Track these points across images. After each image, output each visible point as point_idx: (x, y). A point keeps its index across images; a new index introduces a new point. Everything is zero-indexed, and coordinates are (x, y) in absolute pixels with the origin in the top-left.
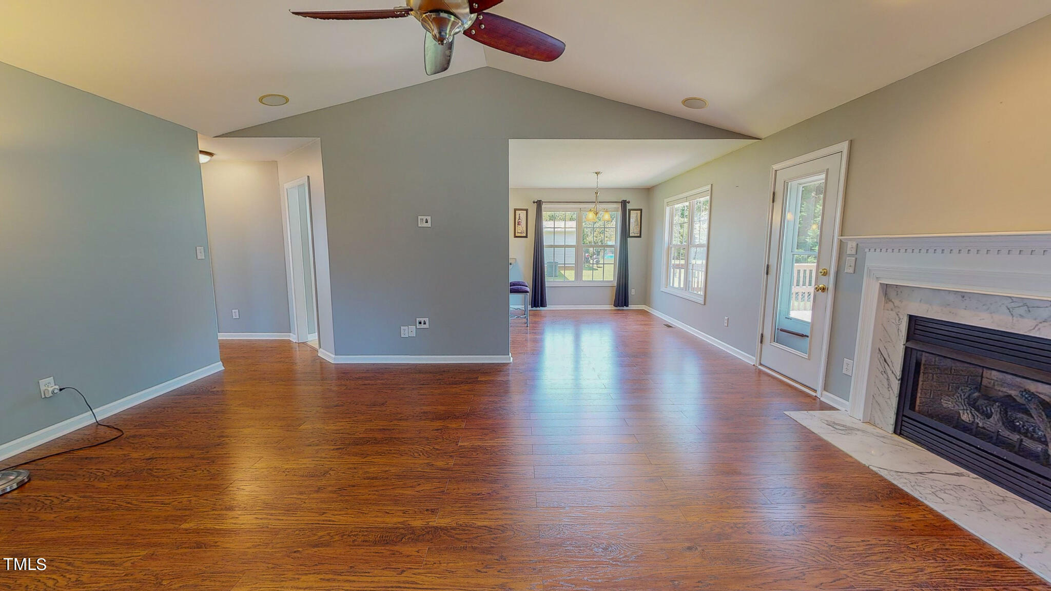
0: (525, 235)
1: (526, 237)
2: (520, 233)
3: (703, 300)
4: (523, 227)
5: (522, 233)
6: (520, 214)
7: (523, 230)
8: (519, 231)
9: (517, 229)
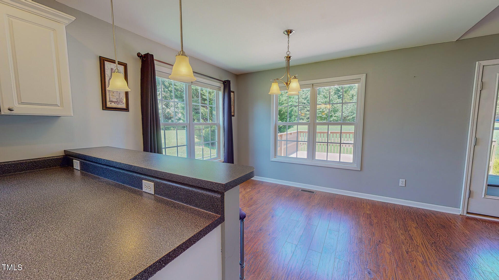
0: (124, 106)
1: (127, 109)
2: (115, 102)
3: (357, 167)
4: (120, 93)
5: (118, 103)
6: (113, 69)
7: (120, 98)
8: (112, 99)
9: (109, 94)
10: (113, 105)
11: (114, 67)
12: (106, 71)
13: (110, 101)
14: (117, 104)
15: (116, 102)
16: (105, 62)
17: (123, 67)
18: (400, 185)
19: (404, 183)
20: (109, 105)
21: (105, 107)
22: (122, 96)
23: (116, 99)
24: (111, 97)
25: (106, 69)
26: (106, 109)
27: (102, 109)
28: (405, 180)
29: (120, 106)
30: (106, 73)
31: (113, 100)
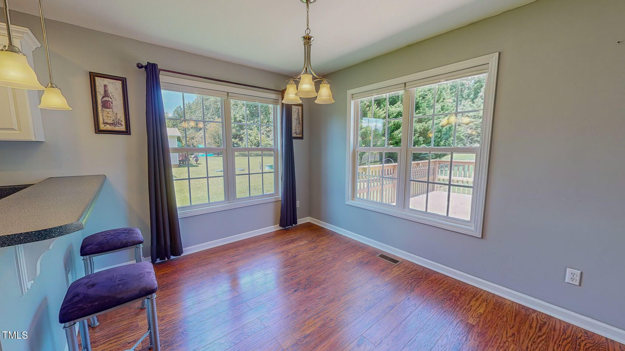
0: (123, 128)
1: (127, 132)
2: (110, 124)
3: (475, 230)
4: (116, 113)
5: (115, 125)
6: (106, 85)
7: (117, 119)
8: (106, 120)
9: (102, 115)
10: (108, 127)
11: (109, 83)
12: (97, 88)
13: (104, 123)
14: (113, 126)
15: (112, 124)
16: (96, 78)
17: (120, 82)
18: (566, 281)
19: (578, 278)
20: (102, 127)
21: (98, 131)
22: (120, 117)
23: (113, 120)
24: (105, 118)
25: (97, 86)
26: (99, 132)
27: (94, 132)
28: (579, 272)
29: (117, 128)
30: (97, 90)
31: (108, 122)
